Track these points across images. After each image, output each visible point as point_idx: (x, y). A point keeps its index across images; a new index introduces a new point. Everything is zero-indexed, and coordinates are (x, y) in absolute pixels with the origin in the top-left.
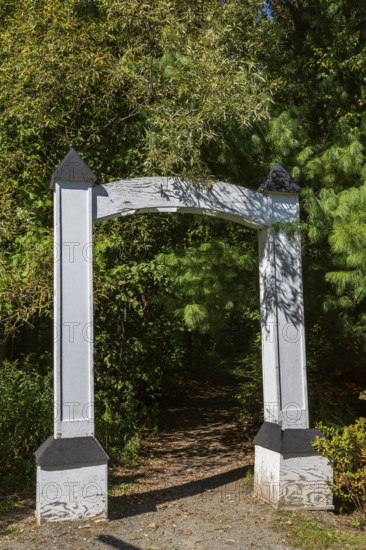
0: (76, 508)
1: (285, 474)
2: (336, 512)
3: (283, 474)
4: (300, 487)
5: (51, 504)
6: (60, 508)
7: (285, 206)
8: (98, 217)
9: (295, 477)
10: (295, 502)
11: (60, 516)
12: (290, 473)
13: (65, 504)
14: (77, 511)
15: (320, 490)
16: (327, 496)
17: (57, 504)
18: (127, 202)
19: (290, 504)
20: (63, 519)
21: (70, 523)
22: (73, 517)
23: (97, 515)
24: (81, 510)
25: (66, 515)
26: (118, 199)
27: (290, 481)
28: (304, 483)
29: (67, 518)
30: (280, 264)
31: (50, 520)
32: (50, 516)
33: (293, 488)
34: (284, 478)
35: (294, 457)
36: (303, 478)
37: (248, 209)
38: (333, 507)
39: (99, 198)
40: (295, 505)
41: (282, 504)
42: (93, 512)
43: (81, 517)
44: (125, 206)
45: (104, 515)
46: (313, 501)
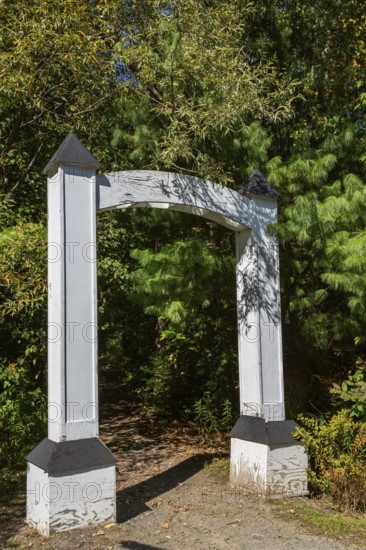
0: (85, 514)
1: (271, 465)
2: (309, 497)
3: (270, 464)
4: (283, 475)
5: (60, 513)
6: (70, 516)
7: (268, 211)
8: (101, 207)
9: (278, 466)
10: (279, 490)
11: (70, 525)
12: (275, 463)
13: (74, 511)
14: (87, 518)
15: (297, 477)
16: (303, 482)
17: (67, 511)
18: (128, 194)
19: (274, 493)
20: (72, 528)
21: (80, 531)
22: (83, 524)
23: (106, 520)
24: (91, 516)
25: (75, 523)
26: (120, 190)
27: (275, 471)
28: (286, 472)
29: (76, 526)
30: (265, 266)
31: (60, 529)
32: (59, 525)
33: (277, 477)
34: (271, 468)
35: (278, 448)
36: (285, 467)
37: (238, 211)
38: (307, 492)
39: (101, 187)
40: (279, 493)
41: (269, 493)
42: (102, 517)
43: (90, 524)
44: (126, 198)
45: (113, 519)
46: (293, 488)
